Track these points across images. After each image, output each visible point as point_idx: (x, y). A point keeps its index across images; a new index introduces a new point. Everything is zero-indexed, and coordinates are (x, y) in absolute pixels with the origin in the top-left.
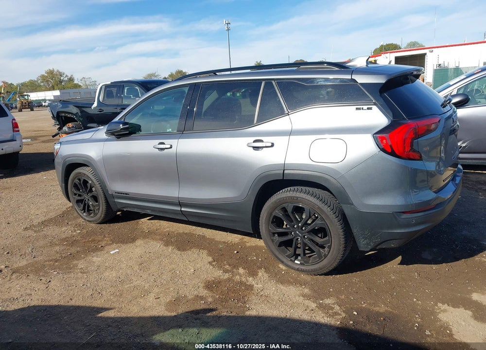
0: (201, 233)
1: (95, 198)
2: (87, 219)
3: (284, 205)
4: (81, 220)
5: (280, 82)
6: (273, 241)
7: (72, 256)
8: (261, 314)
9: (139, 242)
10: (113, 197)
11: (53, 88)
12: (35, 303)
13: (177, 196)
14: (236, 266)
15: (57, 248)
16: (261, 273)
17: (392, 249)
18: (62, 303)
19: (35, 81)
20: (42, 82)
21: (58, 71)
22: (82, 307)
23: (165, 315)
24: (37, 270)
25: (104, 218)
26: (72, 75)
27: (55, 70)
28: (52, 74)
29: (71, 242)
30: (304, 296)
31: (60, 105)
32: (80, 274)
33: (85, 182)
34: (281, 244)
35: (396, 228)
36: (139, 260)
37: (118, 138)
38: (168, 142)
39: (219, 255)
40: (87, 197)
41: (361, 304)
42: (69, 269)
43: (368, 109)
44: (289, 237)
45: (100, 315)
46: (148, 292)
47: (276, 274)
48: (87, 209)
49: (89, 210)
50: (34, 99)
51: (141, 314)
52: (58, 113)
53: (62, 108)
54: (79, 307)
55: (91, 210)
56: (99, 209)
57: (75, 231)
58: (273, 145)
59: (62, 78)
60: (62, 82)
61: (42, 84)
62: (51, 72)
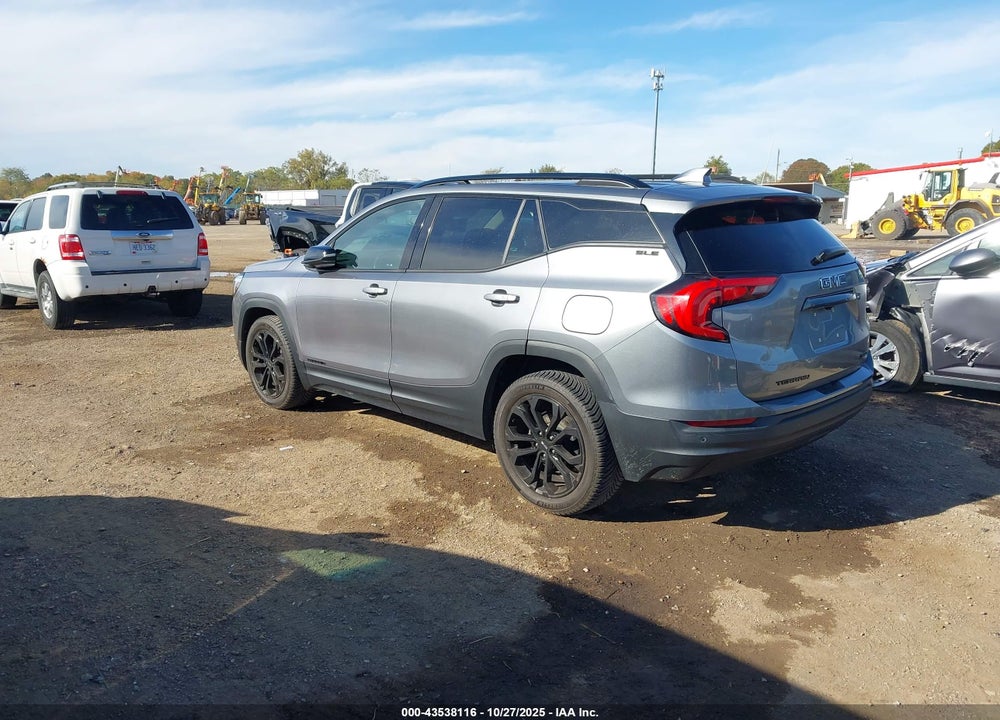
0: (427, 441)
1: (281, 367)
2: (267, 400)
3: (527, 397)
4: (258, 403)
5: (545, 201)
6: (509, 455)
7: (223, 447)
8: (447, 550)
9: (329, 441)
10: (305, 367)
11: (308, 186)
12: (151, 494)
13: (386, 371)
14: (450, 490)
15: (208, 434)
16: (484, 504)
17: (672, 483)
18: (184, 499)
19: (279, 170)
20: (291, 173)
21: (321, 154)
22: (207, 507)
23: (313, 532)
24: (171, 457)
25: (290, 402)
26: (345, 164)
27: (317, 152)
28: (309, 158)
29: (231, 429)
30: (524, 539)
31: (285, 216)
32: (223, 470)
33: (270, 340)
34: (520, 461)
35: (674, 447)
36: (315, 464)
37: (321, 273)
38: (383, 284)
39: (436, 473)
40: (270, 364)
41: (605, 561)
42: (213, 462)
43: (653, 253)
44: (532, 450)
45: (226, 520)
46: (305, 503)
47: (504, 507)
48: (268, 384)
49: (271, 387)
50: (272, 203)
51: (281, 527)
52: (281, 230)
53: (288, 221)
54: (202, 507)
55: (274, 387)
56: (284, 385)
57: (244, 415)
58: (517, 301)
59: (326, 168)
60: (325, 175)
61: (290, 176)
62: (308, 155)
